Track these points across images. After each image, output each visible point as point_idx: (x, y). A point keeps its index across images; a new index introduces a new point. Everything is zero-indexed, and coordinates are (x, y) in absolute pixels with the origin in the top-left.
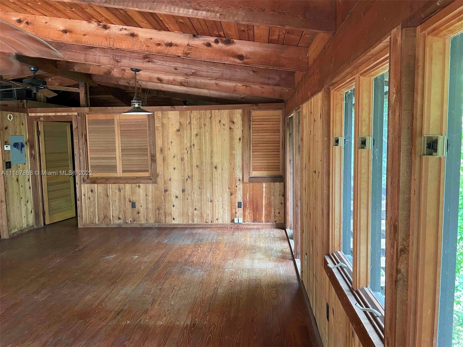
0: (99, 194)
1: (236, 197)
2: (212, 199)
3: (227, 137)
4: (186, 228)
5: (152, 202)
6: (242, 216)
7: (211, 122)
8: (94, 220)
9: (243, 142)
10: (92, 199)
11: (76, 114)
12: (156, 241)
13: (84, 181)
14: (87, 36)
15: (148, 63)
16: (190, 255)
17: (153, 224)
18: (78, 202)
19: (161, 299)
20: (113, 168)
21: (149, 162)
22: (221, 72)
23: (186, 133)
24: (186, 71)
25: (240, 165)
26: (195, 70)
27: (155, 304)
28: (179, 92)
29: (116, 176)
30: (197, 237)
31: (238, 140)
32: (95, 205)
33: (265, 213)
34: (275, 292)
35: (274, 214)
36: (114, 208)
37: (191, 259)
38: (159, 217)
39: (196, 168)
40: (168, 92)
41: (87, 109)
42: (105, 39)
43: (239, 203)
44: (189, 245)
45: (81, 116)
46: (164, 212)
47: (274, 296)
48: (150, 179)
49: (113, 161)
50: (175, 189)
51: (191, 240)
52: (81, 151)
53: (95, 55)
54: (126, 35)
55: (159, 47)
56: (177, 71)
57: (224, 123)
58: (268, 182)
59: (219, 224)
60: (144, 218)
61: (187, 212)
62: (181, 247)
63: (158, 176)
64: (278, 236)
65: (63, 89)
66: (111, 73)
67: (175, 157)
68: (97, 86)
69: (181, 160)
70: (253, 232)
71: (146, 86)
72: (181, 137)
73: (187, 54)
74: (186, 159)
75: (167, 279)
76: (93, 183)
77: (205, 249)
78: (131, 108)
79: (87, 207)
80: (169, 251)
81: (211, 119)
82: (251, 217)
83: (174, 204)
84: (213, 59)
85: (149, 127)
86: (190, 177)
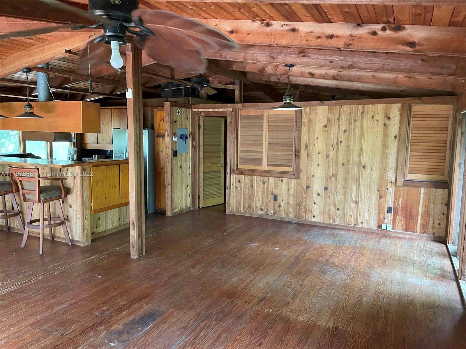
0: (245, 185)
1: (385, 201)
2: (357, 201)
3: (380, 135)
4: (327, 228)
5: (294, 196)
6: (391, 223)
7: (362, 118)
8: (240, 208)
9: (399, 140)
10: (239, 189)
11: (231, 110)
12: (296, 236)
13: (233, 172)
14: (250, 35)
15: (303, 58)
16: (331, 256)
17: (293, 219)
18: (227, 190)
19: (302, 295)
20: (259, 161)
21: (294, 156)
22: (382, 63)
23: (334, 129)
24: (342, 63)
25: (394, 166)
26: (352, 62)
27: (296, 298)
28: (329, 86)
29: (261, 169)
30: (338, 239)
31: (393, 138)
32: (241, 194)
33: (421, 223)
34: (432, 313)
35: (432, 224)
36: (257, 199)
37: (332, 260)
38: (299, 212)
39: (341, 166)
40: (317, 86)
41: (240, 105)
42: (267, 37)
43: (388, 208)
44: (330, 245)
45: (235, 112)
46: (305, 209)
47: (431, 317)
48: (293, 175)
49: (260, 154)
50: (317, 186)
51: (332, 240)
52: (233, 144)
53: (254, 53)
54: (287, 30)
55: (319, 40)
56: (332, 64)
57: (378, 119)
58: (428, 187)
59: (363, 228)
60: (285, 212)
61: (329, 210)
62: (321, 246)
63: (301, 171)
64: (436, 250)
65: (222, 86)
66: (265, 69)
67: (320, 153)
68: (250, 83)
69: (326, 157)
70: (404, 242)
71: (296, 81)
72: (328, 133)
73: (348, 45)
74: (331, 156)
75: (307, 276)
76: (240, 174)
77: (348, 252)
78: (282, 103)
79: (234, 195)
80: (309, 248)
81: (363, 114)
82: (403, 225)
83: (316, 202)
84: (378, 49)
85: (296, 122)
86: (335, 175)
